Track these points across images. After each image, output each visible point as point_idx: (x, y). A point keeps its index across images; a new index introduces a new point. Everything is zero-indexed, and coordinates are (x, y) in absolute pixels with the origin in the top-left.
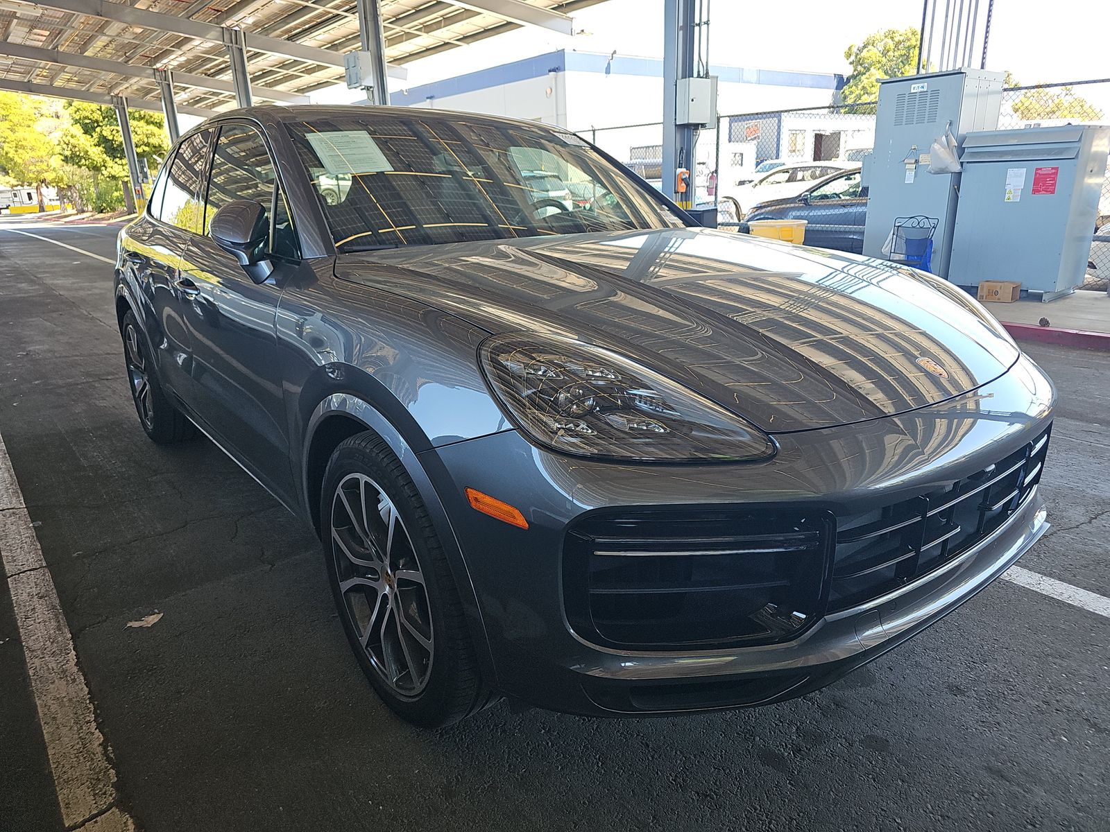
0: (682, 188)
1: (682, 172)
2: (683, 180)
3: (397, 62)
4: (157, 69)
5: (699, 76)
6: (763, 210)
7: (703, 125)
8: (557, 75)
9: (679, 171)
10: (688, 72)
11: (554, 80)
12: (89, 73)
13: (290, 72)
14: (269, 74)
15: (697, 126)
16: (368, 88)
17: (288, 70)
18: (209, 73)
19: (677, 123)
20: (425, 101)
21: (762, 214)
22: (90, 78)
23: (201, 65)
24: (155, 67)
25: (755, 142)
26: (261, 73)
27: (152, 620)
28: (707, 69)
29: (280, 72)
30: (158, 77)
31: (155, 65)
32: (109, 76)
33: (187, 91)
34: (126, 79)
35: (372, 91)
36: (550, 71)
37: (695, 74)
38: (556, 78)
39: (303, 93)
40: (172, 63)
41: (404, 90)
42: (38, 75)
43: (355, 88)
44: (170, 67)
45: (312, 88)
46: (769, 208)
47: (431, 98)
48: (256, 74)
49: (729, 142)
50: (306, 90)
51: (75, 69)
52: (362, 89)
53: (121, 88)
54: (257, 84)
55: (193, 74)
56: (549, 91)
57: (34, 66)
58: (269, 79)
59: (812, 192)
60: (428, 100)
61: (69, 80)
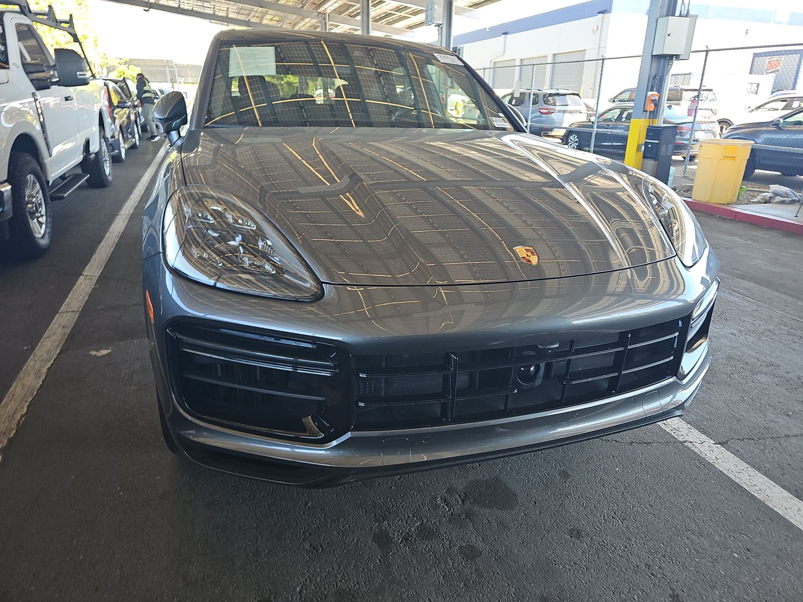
0: (651, 108)
1: (652, 95)
2: (652, 101)
3: (475, 7)
4: (320, 12)
5: (681, 16)
6: (738, 131)
7: (677, 57)
8: (604, 16)
9: (650, 93)
10: (671, 12)
11: (601, 19)
12: (282, 15)
13: (403, 14)
14: (389, 15)
15: (671, 57)
16: (438, 25)
17: (401, 12)
18: (352, 15)
19: (653, 54)
20: (501, 36)
21: (737, 134)
22: (283, 18)
23: (347, 9)
24: (318, 11)
25: (774, 75)
26: (384, 15)
27: (104, 352)
28: (688, 10)
29: (395, 14)
30: (320, 18)
31: (319, 9)
32: (294, 17)
33: (339, 27)
34: (303, 19)
35: (442, 27)
36: (599, 13)
37: (677, 13)
38: (603, 18)
39: (411, 29)
40: (330, 8)
41: (487, 28)
42: (254, 16)
43: (430, 25)
44: (328, 11)
45: (418, 26)
46: (744, 130)
47: (505, 34)
48: (381, 16)
49: (750, 73)
50: (413, 28)
51: (274, 12)
52: (435, 26)
53: (300, 25)
54: (382, 23)
55: (342, 15)
56: (595, 29)
57: (251, 10)
58: (390, 19)
59: (785, 119)
60: (503, 35)
61: (271, 20)
